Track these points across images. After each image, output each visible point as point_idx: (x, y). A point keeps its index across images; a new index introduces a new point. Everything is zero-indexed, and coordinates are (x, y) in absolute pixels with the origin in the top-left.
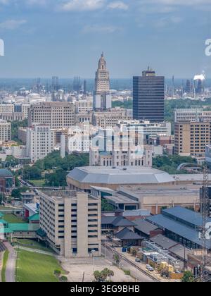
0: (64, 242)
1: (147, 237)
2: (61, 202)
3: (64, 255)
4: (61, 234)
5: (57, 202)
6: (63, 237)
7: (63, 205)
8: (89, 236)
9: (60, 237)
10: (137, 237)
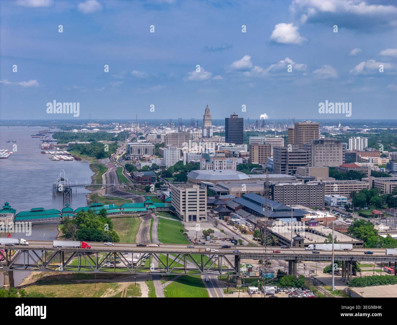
0: (185, 213)
1: (234, 210)
3: (185, 221)
4: (184, 209)
5: (181, 191)
7: (185, 192)
8: (200, 210)
10: (228, 210)
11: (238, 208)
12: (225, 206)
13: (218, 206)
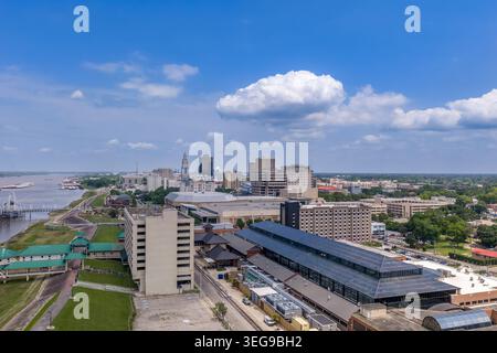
0: (144, 275)
1: (244, 257)
2: (141, 223)
3: (144, 292)
4: (141, 265)
5: (136, 223)
6: (143, 268)
7: (143, 226)
8: (179, 266)
9: (139, 269)
10: (233, 256)
11: (252, 253)
12: (224, 247)
13: (212, 247)
